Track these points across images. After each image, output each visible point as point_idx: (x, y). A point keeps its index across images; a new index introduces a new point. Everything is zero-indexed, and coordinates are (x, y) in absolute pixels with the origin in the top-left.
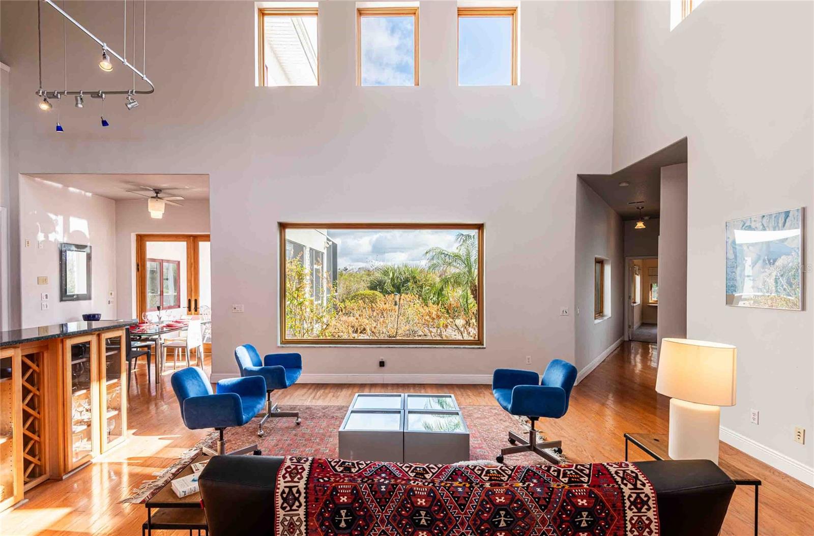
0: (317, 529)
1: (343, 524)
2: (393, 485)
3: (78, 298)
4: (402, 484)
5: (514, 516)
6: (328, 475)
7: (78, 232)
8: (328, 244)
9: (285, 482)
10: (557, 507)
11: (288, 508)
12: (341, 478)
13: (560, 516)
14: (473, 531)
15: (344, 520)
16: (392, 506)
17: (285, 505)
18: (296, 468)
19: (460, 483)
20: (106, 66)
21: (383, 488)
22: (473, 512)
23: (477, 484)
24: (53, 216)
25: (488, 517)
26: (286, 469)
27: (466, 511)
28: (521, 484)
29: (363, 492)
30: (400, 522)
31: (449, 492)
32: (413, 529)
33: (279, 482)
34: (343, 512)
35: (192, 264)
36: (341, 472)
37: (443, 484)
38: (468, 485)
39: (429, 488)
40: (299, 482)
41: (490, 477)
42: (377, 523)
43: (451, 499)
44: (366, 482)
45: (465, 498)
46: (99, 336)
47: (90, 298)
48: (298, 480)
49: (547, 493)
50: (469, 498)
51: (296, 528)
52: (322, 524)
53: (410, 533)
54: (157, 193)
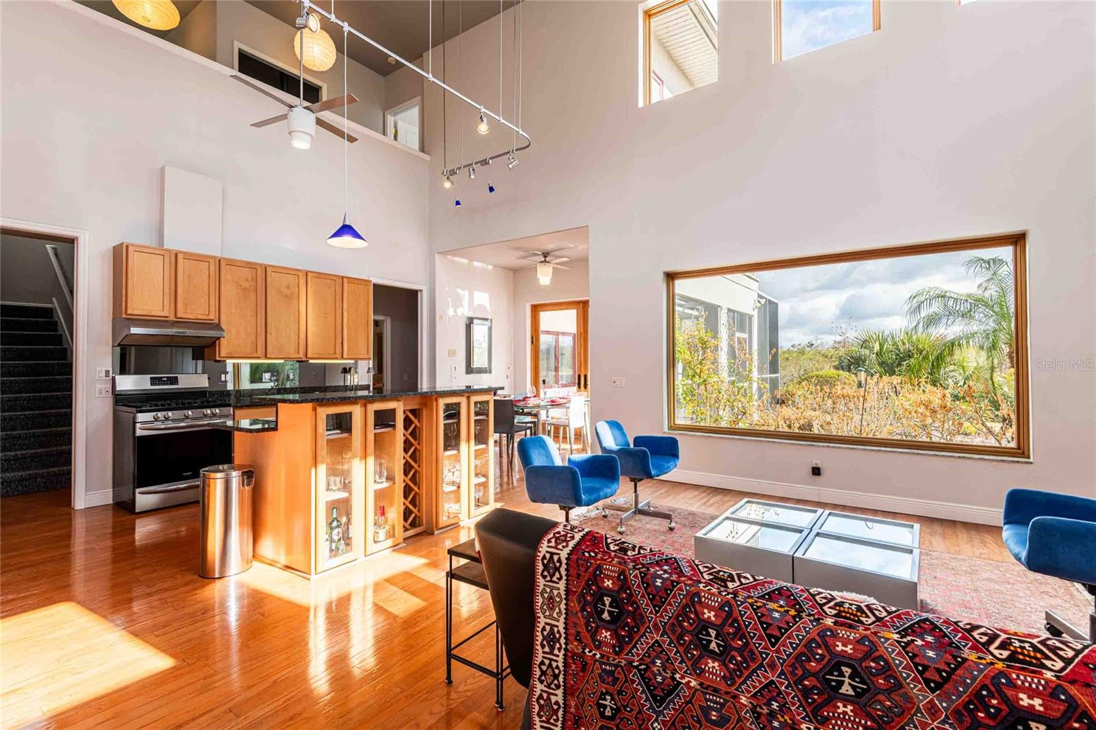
0: (577, 613)
1: (606, 616)
2: (672, 582)
3: (480, 371)
4: (686, 585)
5: (868, 681)
6: (597, 550)
7: (481, 307)
8: (759, 302)
9: (548, 547)
10: (964, 692)
11: (548, 578)
12: (610, 557)
13: (972, 713)
14: (789, 683)
15: (608, 611)
16: (671, 611)
17: (546, 573)
18: (565, 536)
19: (781, 606)
20: (483, 128)
21: (659, 582)
22: (791, 653)
23: (810, 615)
24: (460, 291)
25: (818, 669)
26: (554, 534)
27: (779, 648)
28: (896, 636)
29: (632, 580)
30: (680, 637)
31: (756, 614)
32: (699, 652)
33: (542, 545)
34: (607, 600)
35: (581, 334)
36: (613, 551)
37: (750, 601)
38: (793, 612)
39: (725, 600)
40: (562, 550)
41: (840, 611)
42: (648, 627)
43: (756, 623)
44: (639, 569)
45: (780, 628)
46: (468, 398)
47: (490, 372)
48: (561, 548)
49: (948, 664)
50: (786, 630)
51: (556, 604)
52: (583, 609)
53: (695, 657)
54: (545, 257)
